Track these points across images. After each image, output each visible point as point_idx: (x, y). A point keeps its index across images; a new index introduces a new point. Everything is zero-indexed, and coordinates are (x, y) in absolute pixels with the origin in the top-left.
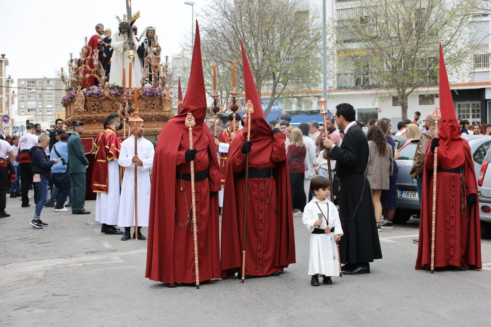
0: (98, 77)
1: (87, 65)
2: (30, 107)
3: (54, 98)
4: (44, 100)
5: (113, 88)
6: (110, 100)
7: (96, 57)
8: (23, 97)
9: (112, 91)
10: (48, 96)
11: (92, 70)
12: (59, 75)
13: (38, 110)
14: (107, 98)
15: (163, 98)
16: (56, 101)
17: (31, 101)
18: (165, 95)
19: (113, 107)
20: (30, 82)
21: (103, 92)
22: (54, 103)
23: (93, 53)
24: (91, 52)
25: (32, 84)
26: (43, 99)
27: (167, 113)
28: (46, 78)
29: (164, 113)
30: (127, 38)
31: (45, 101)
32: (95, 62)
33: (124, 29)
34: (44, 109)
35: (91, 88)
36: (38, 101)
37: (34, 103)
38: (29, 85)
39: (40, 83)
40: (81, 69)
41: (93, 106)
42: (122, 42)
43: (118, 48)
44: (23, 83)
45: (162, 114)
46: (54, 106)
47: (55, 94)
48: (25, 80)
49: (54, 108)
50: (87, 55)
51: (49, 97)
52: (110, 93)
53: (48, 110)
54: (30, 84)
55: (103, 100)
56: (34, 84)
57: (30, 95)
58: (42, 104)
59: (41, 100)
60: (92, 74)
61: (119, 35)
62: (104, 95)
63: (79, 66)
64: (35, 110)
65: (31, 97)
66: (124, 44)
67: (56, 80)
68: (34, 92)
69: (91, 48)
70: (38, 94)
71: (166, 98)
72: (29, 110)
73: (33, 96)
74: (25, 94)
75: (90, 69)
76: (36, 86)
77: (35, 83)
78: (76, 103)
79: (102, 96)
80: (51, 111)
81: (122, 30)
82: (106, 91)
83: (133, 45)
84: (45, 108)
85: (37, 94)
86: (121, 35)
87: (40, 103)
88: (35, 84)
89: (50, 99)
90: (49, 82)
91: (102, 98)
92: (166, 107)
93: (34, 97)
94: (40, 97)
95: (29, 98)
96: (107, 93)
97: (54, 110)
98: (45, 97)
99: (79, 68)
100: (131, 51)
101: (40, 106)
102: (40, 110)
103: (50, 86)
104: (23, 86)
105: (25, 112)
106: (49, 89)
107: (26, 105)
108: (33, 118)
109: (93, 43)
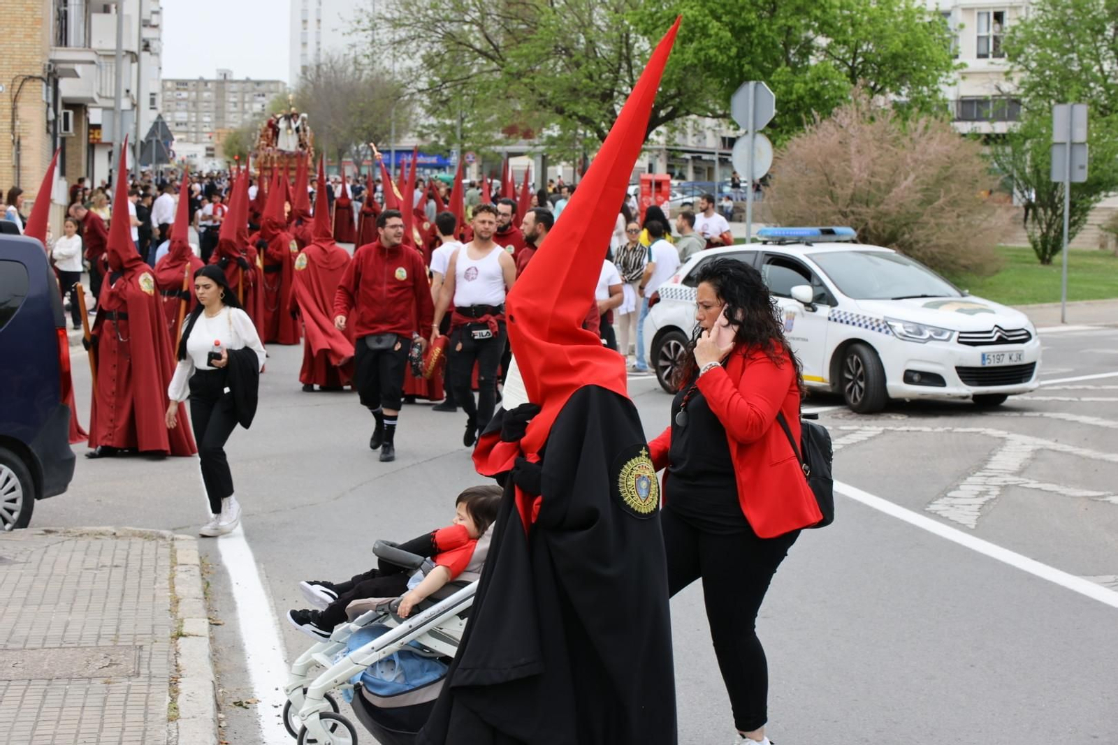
1: (265, 137)
2: (178, 120)
3: (213, 108)
4: (200, 110)
5: (279, 150)
7: (270, 133)
8: (168, 105)
10: (206, 104)
11: (268, 140)
12: (221, 74)
13: (190, 125)
16: (216, 112)
17: (180, 111)
20: (179, 84)
22: (213, 115)
23: (269, 131)
25: (182, 87)
26: (197, 109)
28: (203, 79)
30: (288, 123)
31: (201, 112)
33: (287, 117)
34: (199, 124)
36: (191, 112)
37: (185, 115)
38: (178, 89)
39: (194, 85)
42: (285, 125)
43: (282, 128)
44: (169, 85)
46: (214, 119)
47: (216, 102)
48: (172, 81)
49: (213, 121)
50: (266, 131)
51: (206, 107)
53: (205, 124)
54: (179, 87)
56: (185, 87)
57: (179, 103)
58: (197, 117)
59: (195, 110)
64: (185, 124)
65: (181, 105)
67: (217, 83)
68: (184, 99)
69: (268, 128)
70: (190, 101)
72: (177, 125)
74: (172, 101)
75: (266, 139)
76: (189, 89)
77: (186, 85)
80: (209, 126)
81: (285, 118)
83: (291, 127)
84: (201, 122)
85: (188, 102)
86: (285, 120)
87: (194, 114)
88: (187, 87)
89: (207, 109)
90: (206, 85)
93: (184, 105)
94: (194, 106)
95: (178, 107)
97: (213, 125)
98: (202, 105)
100: (290, 131)
101: (194, 119)
102: (194, 124)
103: (208, 90)
104: (169, 90)
105: (171, 126)
106: (206, 95)
107: (173, 117)
108: (183, 136)
109: (270, 125)
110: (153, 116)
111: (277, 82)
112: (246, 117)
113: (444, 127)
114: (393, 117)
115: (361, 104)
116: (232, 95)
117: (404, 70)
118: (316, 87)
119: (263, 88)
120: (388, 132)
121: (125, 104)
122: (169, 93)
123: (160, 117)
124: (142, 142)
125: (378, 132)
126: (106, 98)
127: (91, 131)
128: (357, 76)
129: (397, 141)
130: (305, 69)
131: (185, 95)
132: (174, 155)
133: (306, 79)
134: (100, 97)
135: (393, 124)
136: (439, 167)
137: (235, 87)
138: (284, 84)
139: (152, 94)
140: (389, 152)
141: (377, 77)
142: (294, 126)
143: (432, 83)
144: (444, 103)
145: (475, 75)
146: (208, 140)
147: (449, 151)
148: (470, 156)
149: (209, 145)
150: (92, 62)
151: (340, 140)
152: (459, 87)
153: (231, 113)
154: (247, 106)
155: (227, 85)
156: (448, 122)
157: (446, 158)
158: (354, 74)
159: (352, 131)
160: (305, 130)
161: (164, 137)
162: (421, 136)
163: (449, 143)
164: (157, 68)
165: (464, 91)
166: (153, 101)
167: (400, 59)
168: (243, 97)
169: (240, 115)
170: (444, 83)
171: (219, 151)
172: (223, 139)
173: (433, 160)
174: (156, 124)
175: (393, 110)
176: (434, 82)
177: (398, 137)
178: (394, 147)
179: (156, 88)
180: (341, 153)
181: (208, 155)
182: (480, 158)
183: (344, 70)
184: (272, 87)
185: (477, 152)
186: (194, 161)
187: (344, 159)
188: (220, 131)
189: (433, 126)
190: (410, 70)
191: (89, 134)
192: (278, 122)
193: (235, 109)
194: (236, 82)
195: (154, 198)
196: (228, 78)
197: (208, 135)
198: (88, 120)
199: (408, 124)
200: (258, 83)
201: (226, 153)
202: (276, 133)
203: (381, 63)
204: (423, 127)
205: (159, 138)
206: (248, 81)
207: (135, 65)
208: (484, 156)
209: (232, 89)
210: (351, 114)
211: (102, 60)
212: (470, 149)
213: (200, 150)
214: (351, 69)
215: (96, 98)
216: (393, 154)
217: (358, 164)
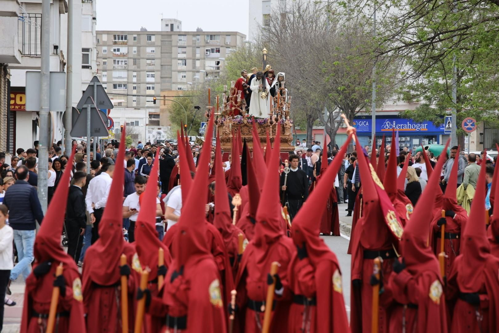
0: (240, 109)
1: (233, 101)
2: (116, 80)
3: (157, 67)
4: (142, 68)
5: (251, 117)
6: (248, 126)
7: (239, 96)
8: (104, 63)
9: (249, 120)
10: (149, 61)
11: (236, 105)
12: (167, 25)
13: (131, 86)
14: (246, 125)
15: (285, 126)
16: (161, 71)
17: (118, 70)
18: (286, 124)
19: (249, 132)
20: (117, 37)
21: (243, 121)
22: (158, 74)
23: (237, 93)
24: (236, 92)
25: (120, 40)
26: (139, 67)
27: (287, 137)
28: (146, 30)
29: (285, 137)
30: (261, 83)
31: (144, 71)
32: (239, 99)
33: (260, 77)
34: (141, 85)
35: (235, 117)
36: (131, 70)
37: (124, 74)
38: (115, 43)
39: (135, 38)
40: (229, 104)
41: (236, 130)
42: (258, 86)
43: (254, 90)
44: (105, 38)
45: (284, 137)
46: (159, 80)
47: (161, 59)
48: (108, 33)
49: (157, 83)
50: (233, 94)
51: (149, 65)
52: (248, 122)
53: (148, 86)
54: (117, 40)
55: (243, 126)
56: (124, 40)
57: (117, 60)
58: (138, 77)
59: (136, 69)
60: (236, 108)
61: (256, 81)
62: (244, 123)
63: (227, 102)
64: (125, 85)
65: (120, 63)
66: (259, 87)
67: (162, 35)
68: (123, 55)
69: (237, 89)
70: (131, 58)
71: (287, 126)
72: (115, 86)
73: (122, 61)
74: (109, 58)
75: (234, 104)
76: (129, 44)
77: (126, 39)
78: (224, 127)
79: (242, 124)
80: (153, 88)
81: (258, 77)
82: (245, 120)
83: (265, 88)
84: (143, 83)
85: (128, 58)
86: (257, 80)
87: (135, 74)
88: (126, 41)
89: (151, 68)
90: (150, 39)
91: (242, 125)
92: (287, 132)
93: (123, 63)
94: (135, 63)
95: (116, 65)
96: (245, 122)
97: (158, 87)
98: (143, 63)
99: (228, 103)
100: (264, 93)
101: (135, 80)
102: (135, 85)
103: (153, 45)
104: (105, 44)
105: (109, 89)
106: (149, 50)
107: (109, 77)
108: (122, 100)
109: (239, 85)
110: (87, 76)
111: (235, 34)
112: (197, 76)
113: (436, 88)
114: (373, 77)
115: (336, 63)
116: (180, 50)
117: (388, 20)
118: (281, 41)
119: (217, 42)
120: (368, 95)
121: (54, 64)
122: (105, 48)
123: (95, 79)
124: (73, 108)
125: (355, 96)
126: (30, 56)
127: (12, 96)
128: (330, 27)
129: (379, 106)
130: (267, 18)
131: (124, 50)
132: (112, 124)
133: (269, 31)
134: (22, 53)
135: (374, 85)
136: (431, 137)
137: (184, 41)
138: (243, 36)
139: (84, 50)
140: (369, 118)
141: (355, 28)
142: (268, 87)
143: (421, 35)
144: (436, 59)
145: (476, 23)
146: (152, 104)
147: (442, 117)
148: (468, 122)
149: (152, 111)
150: (14, 14)
151: (310, 104)
152: (456, 39)
153: (180, 71)
154: (198, 63)
155: (175, 38)
156: (441, 81)
157: (438, 125)
158: (326, 24)
159: (326, 93)
160: (282, 93)
161: (100, 103)
162: (409, 99)
163: (442, 107)
164: (91, 18)
165: (462, 44)
166: (86, 58)
167: (383, 7)
168: (194, 54)
169: (190, 74)
170: (437, 35)
171: (165, 118)
172: (169, 103)
173: (424, 128)
174: (91, 87)
175: (374, 70)
176: (426, 33)
177: (380, 100)
178: (374, 112)
179: (89, 42)
180: (311, 120)
181: (152, 123)
182: (481, 125)
183: (314, 20)
184: (228, 40)
185: (478, 118)
186: (136, 130)
187: (314, 127)
188: (166, 94)
189: (422, 86)
190: (396, 20)
191: (9, 99)
192: (249, 83)
193: (184, 68)
194: (185, 34)
195: (89, 178)
196: (175, 29)
197: (152, 99)
198: (9, 82)
199: (392, 84)
200: (212, 36)
201: (173, 120)
202: (247, 96)
203: (360, 12)
204: (411, 87)
205: (95, 105)
206: (199, 33)
207: (64, 16)
208: (486, 123)
209: (180, 43)
210: (322, 75)
211: (24, 9)
212: (468, 113)
213: (143, 116)
214: (323, 18)
215: (18, 56)
216: (374, 120)
217: (332, 133)
